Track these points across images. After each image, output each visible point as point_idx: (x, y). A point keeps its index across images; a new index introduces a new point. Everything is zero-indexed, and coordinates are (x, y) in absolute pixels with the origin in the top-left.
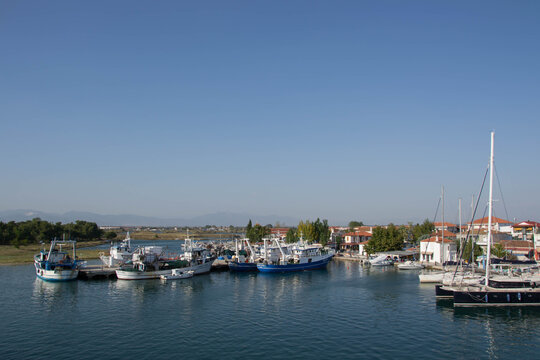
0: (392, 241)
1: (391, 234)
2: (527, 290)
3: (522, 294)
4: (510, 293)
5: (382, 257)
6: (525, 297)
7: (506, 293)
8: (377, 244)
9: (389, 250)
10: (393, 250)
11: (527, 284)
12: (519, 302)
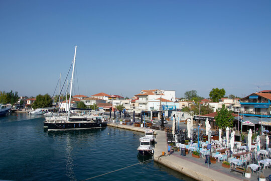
0: (46, 102)
1: (46, 98)
2: (85, 122)
3: (81, 123)
4: (76, 124)
5: (38, 110)
6: (83, 125)
7: (74, 124)
8: (38, 103)
9: (45, 107)
10: (47, 107)
11: (85, 119)
12: (80, 128)
